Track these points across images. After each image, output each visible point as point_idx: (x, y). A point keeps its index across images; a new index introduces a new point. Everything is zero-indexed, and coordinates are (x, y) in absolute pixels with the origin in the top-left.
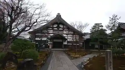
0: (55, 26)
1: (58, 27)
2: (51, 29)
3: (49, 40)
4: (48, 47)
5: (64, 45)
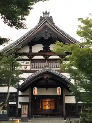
2: (26, 57)
3: (20, 93)
4: (17, 112)
5: (66, 104)
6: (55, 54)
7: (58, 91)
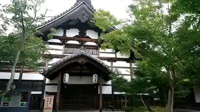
0: (72, 33)
1: (82, 37)
6: (92, 40)
7: (95, 79)
